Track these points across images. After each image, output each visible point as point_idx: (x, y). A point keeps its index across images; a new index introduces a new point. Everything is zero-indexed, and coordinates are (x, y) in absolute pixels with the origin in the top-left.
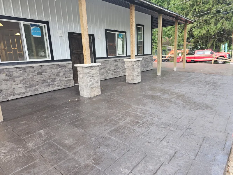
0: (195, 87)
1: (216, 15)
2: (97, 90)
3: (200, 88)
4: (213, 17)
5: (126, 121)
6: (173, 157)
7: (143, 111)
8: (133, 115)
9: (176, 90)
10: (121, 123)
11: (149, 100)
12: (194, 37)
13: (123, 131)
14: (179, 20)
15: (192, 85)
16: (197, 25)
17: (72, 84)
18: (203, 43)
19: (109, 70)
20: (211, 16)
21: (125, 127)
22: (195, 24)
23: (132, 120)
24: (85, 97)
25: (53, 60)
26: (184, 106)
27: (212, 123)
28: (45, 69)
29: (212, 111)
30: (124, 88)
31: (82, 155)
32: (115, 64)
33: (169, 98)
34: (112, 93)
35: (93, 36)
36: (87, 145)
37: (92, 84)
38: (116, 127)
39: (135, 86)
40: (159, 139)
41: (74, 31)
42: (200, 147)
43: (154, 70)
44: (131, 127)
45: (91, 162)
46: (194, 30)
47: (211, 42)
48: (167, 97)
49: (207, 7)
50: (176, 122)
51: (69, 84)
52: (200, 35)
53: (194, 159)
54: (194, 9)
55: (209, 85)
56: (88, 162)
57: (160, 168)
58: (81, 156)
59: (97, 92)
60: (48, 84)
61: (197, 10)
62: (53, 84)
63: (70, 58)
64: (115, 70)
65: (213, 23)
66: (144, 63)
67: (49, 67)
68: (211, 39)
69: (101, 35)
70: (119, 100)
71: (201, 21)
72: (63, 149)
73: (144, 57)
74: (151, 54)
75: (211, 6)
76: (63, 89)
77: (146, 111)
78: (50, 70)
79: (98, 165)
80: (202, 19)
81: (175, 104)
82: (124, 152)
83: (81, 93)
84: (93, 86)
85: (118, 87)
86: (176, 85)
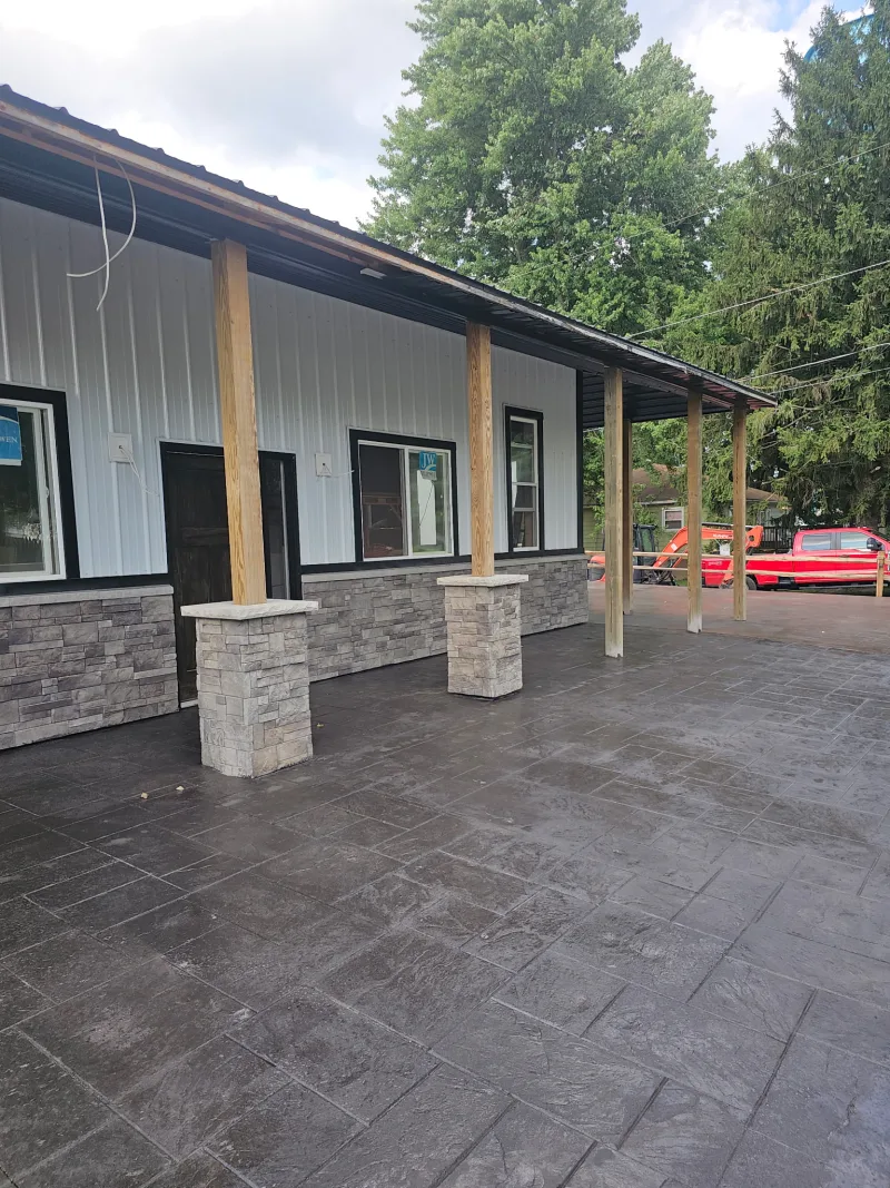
0: (785, 718)
1: (885, 372)
2: (292, 736)
3: (810, 727)
4: (871, 377)
5: (429, 908)
6: (645, 1110)
7: (518, 855)
8: (466, 873)
9: (695, 738)
10: (403, 924)
11: (553, 792)
12: (788, 470)
13: (402, 966)
14: (705, 396)
15: (770, 711)
16: (798, 414)
17: (168, 701)
18: (829, 494)
19: (367, 624)
20: (860, 374)
21: (418, 943)
22: (787, 409)
23: (457, 903)
24: (227, 772)
25: (74, 580)
26: (725, 822)
27: (852, 915)
28: (28, 624)
29: (857, 849)
30: (436, 722)
31: (174, 1112)
32: (397, 594)
33: (653, 779)
34: (369, 754)
35: (289, 460)
36: (204, 1050)
37: (268, 709)
38: (372, 943)
39: (493, 712)
40: (583, 1008)
41: (193, 437)
42: (785, 1051)
43: (591, 625)
44: (449, 942)
45: (215, 1149)
46: (784, 434)
47: (869, 492)
48: (643, 776)
49: (841, 332)
50: (676, 910)
51: (149, 701)
52: (813, 458)
53: (750, 1122)
54: (783, 341)
55: (852, 709)
56: (199, 1152)
57: (572, 1173)
58: (165, 1116)
59: (293, 746)
60: (39, 701)
61: (794, 346)
62: (69, 703)
63: (164, 569)
64: (399, 627)
65: (870, 406)
66: (541, 592)
67: (51, 613)
68: (868, 480)
69: (328, 459)
70: (403, 789)
71: (817, 396)
72: (77, 1078)
73: (542, 565)
74: (580, 550)
75: (856, 330)
76: (119, 726)
77: (532, 853)
78: (55, 630)
79: (251, 1166)
80: (820, 387)
81: (681, 813)
82: (399, 1088)
83: (209, 754)
84: (272, 716)
85: (405, 719)
86: (696, 708)
